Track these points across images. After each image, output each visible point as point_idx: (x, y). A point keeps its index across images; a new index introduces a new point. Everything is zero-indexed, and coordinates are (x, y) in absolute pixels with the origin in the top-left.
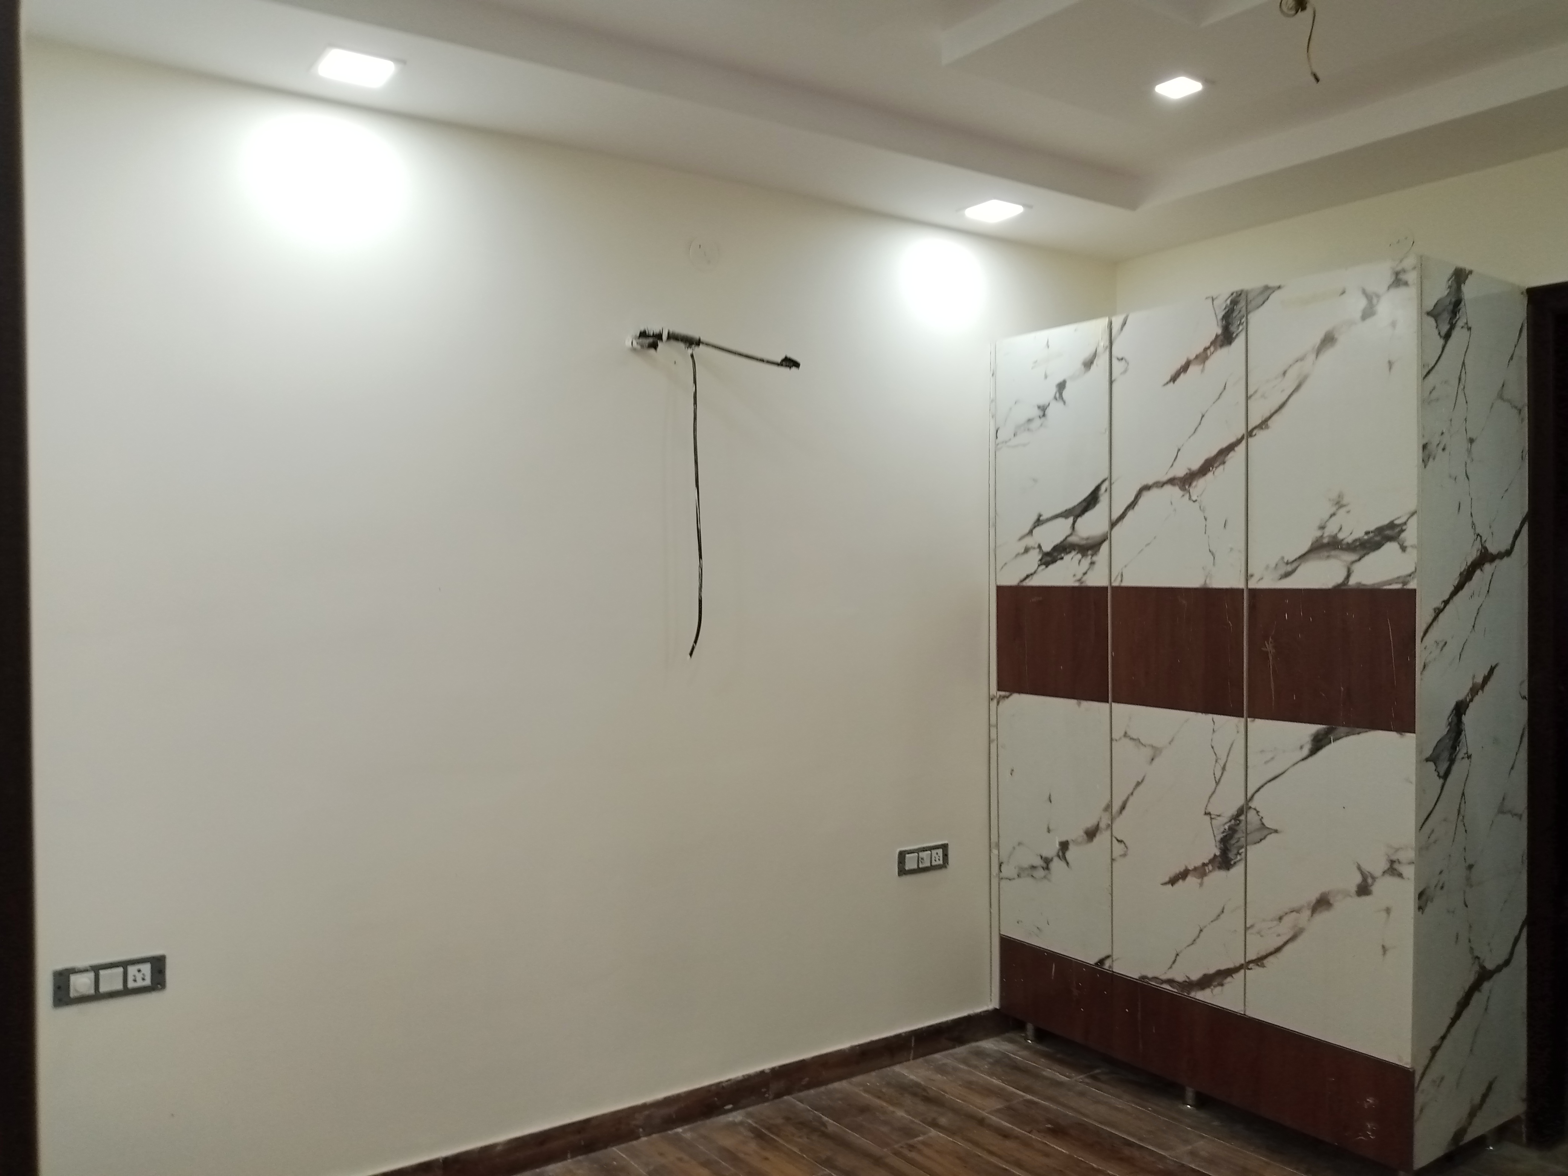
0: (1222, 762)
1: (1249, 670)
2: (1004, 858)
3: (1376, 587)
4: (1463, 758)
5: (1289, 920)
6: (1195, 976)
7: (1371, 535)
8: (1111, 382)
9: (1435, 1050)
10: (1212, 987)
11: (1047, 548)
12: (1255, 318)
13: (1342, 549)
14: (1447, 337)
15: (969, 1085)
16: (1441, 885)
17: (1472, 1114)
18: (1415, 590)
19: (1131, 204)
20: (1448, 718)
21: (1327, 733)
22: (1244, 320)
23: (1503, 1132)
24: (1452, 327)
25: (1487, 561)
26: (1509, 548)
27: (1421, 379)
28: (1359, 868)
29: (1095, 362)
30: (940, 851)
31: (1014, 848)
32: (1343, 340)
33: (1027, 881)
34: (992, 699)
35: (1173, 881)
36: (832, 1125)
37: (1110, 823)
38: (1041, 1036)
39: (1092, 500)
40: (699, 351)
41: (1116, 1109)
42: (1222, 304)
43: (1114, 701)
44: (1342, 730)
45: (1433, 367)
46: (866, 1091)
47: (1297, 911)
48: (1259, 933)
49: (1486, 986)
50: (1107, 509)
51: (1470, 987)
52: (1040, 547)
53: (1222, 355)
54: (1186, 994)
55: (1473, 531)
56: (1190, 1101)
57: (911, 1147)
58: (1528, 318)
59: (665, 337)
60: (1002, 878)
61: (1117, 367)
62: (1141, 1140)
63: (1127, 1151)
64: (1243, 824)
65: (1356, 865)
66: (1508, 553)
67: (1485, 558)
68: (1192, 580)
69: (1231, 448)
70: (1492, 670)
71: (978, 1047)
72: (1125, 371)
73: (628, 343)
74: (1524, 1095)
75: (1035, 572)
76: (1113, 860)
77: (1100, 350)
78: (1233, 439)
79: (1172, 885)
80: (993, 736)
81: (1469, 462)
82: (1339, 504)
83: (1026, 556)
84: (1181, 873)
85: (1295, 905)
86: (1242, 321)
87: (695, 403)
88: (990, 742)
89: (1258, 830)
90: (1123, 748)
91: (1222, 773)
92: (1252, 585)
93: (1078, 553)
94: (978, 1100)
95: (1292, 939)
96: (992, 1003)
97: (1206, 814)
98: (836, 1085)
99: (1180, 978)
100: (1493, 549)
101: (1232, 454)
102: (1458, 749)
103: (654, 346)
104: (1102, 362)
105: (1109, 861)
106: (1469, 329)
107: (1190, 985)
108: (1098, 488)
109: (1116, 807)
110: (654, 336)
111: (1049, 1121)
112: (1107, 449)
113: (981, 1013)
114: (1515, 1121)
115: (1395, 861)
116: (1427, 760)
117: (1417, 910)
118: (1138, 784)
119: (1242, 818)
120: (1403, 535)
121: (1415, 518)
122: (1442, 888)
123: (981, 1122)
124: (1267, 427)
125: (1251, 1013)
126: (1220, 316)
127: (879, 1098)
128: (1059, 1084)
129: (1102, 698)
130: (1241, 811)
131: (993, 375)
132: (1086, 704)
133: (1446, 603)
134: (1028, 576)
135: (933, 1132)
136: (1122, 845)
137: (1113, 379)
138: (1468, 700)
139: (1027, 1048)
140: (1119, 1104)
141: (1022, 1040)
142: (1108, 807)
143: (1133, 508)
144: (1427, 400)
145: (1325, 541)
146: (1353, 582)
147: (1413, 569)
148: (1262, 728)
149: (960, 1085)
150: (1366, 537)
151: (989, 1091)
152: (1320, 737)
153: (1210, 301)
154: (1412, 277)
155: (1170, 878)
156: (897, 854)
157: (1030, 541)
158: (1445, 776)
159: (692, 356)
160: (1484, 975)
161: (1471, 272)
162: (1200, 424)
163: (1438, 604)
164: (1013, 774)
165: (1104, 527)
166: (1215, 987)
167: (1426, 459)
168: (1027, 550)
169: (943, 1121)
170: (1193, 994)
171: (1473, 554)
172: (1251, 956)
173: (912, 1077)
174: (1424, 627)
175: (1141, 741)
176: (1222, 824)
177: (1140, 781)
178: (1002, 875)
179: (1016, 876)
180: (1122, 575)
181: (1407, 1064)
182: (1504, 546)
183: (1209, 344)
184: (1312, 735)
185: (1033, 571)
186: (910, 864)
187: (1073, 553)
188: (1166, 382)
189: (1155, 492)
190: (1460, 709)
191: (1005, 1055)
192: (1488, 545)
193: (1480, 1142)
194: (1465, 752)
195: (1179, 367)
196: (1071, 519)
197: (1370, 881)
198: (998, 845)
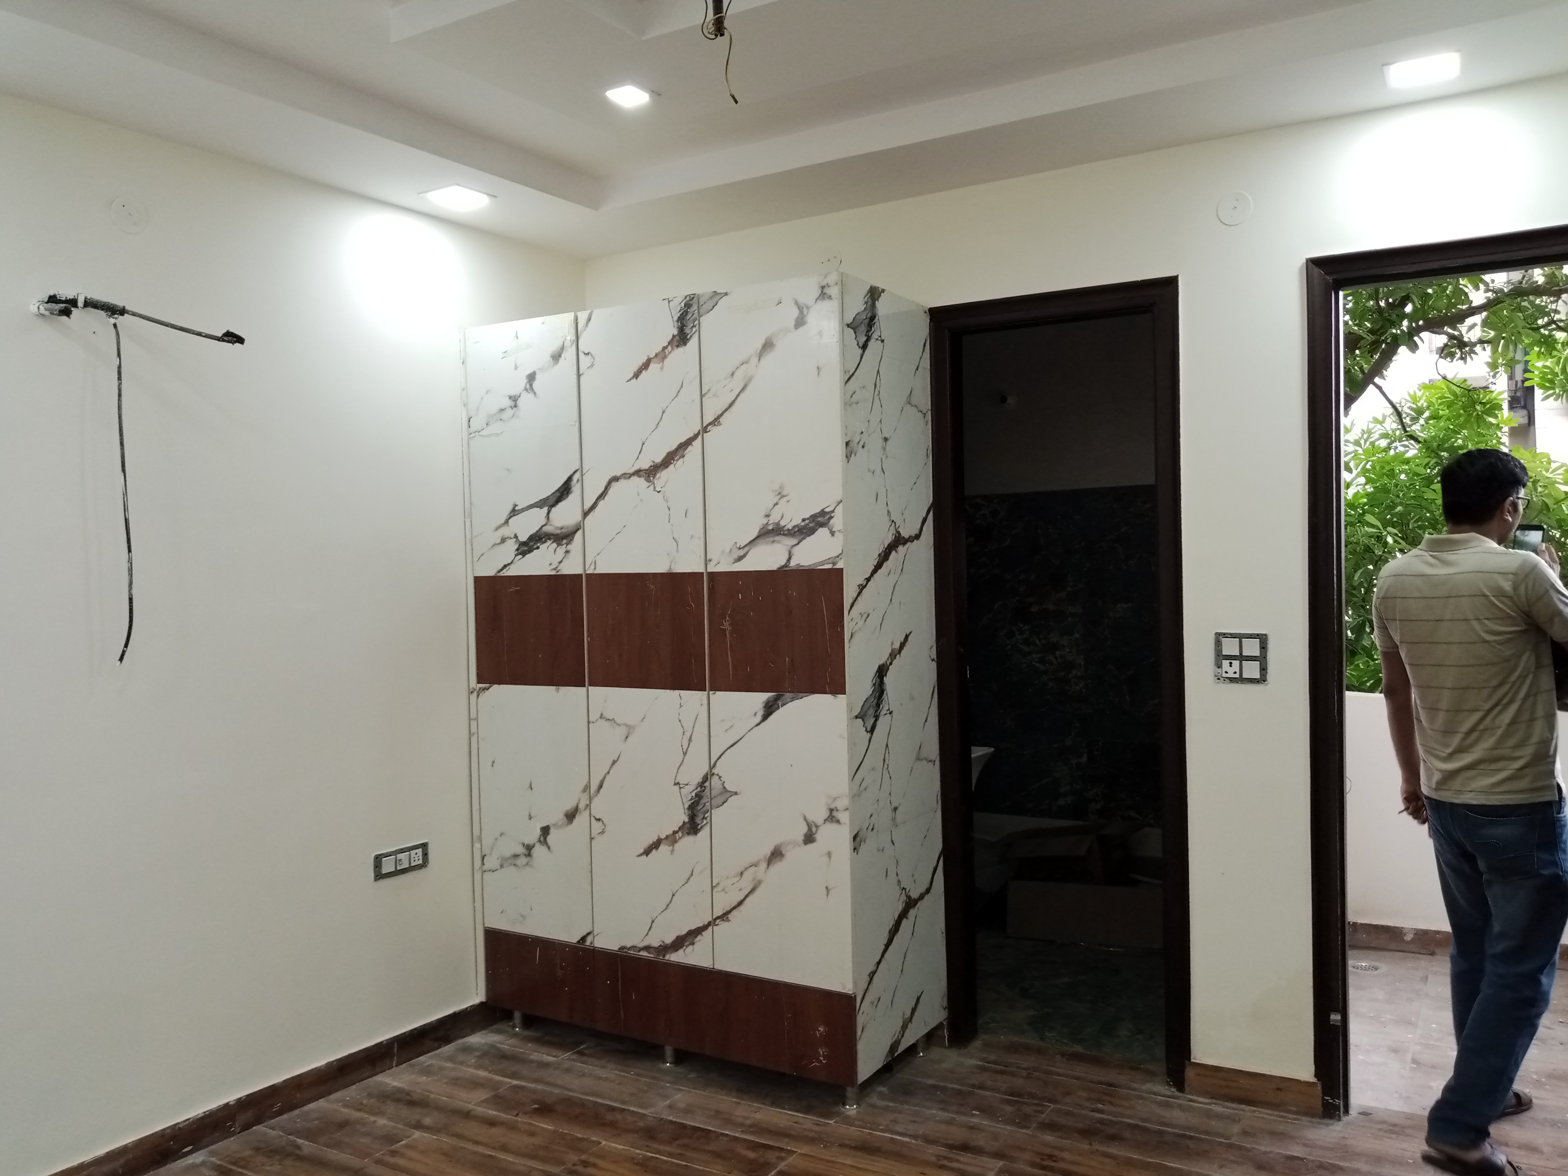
0: (688, 735)
1: (710, 647)
2: (486, 851)
3: (812, 567)
4: (886, 714)
5: (748, 875)
6: (669, 940)
7: (807, 521)
8: (579, 376)
9: (872, 975)
10: (685, 947)
11: (523, 538)
12: (707, 321)
13: (784, 535)
14: (864, 347)
15: (456, 1082)
16: (871, 828)
17: (904, 1027)
18: (842, 569)
19: (594, 203)
20: (873, 680)
21: (777, 699)
22: (696, 322)
23: (930, 1038)
24: (868, 339)
25: (901, 544)
26: (918, 533)
27: (843, 384)
28: (805, 819)
29: (563, 355)
30: (419, 851)
31: (496, 839)
32: (780, 345)
33: (509, 871)
34: (472, 692)
35: (647, 852)
36: (307, 1146)
37: (588, 803)
38: (529, 1022)
39: (564, 491)
40: (121, 320)
41: (600, 1078)
42: (677, 307)
43: (590, 685)
44: (788, 695)
45: (853, 374)
46: (345, 1106)
47: (755, 865)
48: (723, 890)
49: (912, 913)
50: (580, 499)
51: (899, 916)
52: (516, 536)
53: (678, 354)
54: (661, 958)
55: (888, 517)
56: (669, 1059)
57: (394, 1153)
58: (930, 334)
59: (81, 303)
60: (485, 871)
61: (585, 361)
62: (624, 1103)
63: (609, 1117)
64: (708, 790)
65: (803, 816)
66: (917, 537)
67: (898, 541)
68: (659, 567)
69: (688, 442)
70: (907, 637)
71: (466, 1043)
72: (592, 366)
73: (33, 309)
74: (945, 1004)
75: (512, 562)
76: (592, 839)
77: (567, 344)
78: (691, 435)
79: (647, 856)
80: (474, 729)
81: (884, 458)
82: (781, 495)
83: (502, 546)
84: (654, 843)
85: (753, 859)
86: (695, 323)
87: (120, 378)
88: (470, 734)
89: (721, 794)
90: (600, 729)
91: (689, 744)
92: (711, 568)
93: (553, 543)
94: (463, 1094)
95: (752, 891)
96: (476, 995)
97: (675, 784)
98: (312, 1106)
99: (656, 944)
100: (905, 534)
101: (690, 448)
102: (881, 706)
103: (66, 313)
104: (569, 355)
105: (589, 840)
106: (883, 341)
107: (665, 949)
108: (570, 479)
109: (594, 787)
110: (67, 301)
111: (535, 1102)
112: (577, 441)
113: (467, 1009)
114: (940, 1026)
115: (833, 810)
116: (856, 717)
117: (853, 851)
118: (614, 762)
119: (707, 784)
120: (832, 521)
121: (841, 504)
122: (873, 829)
123: (467, 1115)
124: (720, 424)
125: (719, 966)
126: (676, 318)
127: (360, 1110)
128: (547, 1065)
129: (579, 682)
130: (706, 779)
131: (463, 363)
132: (563, 689)
133: (868, 580)
134: (505, 566)
135: (417, 1134)
136: (600, 823)
137: (581, 373)
138: (888, 663)
139: (515, 1035)
140: (603, 1073)
141: (510, 1029)
142: (587, 788)
143: (604, 498)
144: (849, 403)
145: (770, 527)
146: (793, 563)
147: (840, 552)
148: (722, 698)
149: (446, 1083)
150: (803, 524)
151: (475, 1084)
152: (771, 704)
153: (666, 301)
154: (834, 291)
155: (645, 849)
156: (373, 858)
157: (506, 532)
158: (872, 730)
159: (115, 325)
160: (910, 904)
161: (883, 291)
162: (661, 419)
163: (861, 580)
164: (494, 765)
165: (578, 517)
166: (687, 947)
167: (849, 455)
168: (503, 540)
169: (427, 1121)
170: (667, 957)
171: (889, 538)
172: (718, 912)
173: (395, 1084)
174: (851, 601)
175: (617, 721)
176: (689, 792)
177: (616, 759)
178: (485, 868)
179: (500, 867)
180: (595, 563)
181: (849, 990)
182: (914, 531)
183: (667, 344)
184: (764, 702)
185: (509, 562)
186: (388, 866)
187: (549, 542)
188: (629, 378)
189: (622, 483)
190: (882, 671)
191: (492, 1046)
192: (900, 530)
193: (912, 1050)
194: (888, 709)
195: (641, 364)
196: (545, 509)
197: (814, 829)
198: (480, 839)
